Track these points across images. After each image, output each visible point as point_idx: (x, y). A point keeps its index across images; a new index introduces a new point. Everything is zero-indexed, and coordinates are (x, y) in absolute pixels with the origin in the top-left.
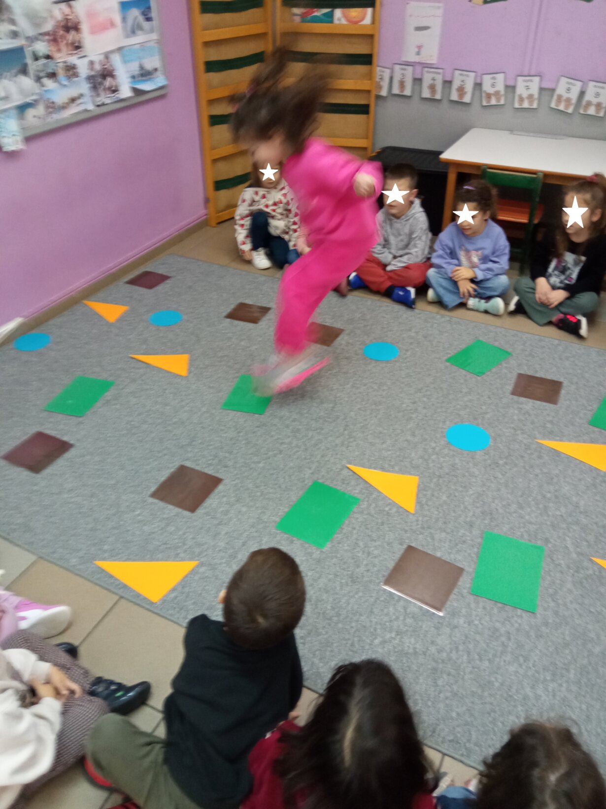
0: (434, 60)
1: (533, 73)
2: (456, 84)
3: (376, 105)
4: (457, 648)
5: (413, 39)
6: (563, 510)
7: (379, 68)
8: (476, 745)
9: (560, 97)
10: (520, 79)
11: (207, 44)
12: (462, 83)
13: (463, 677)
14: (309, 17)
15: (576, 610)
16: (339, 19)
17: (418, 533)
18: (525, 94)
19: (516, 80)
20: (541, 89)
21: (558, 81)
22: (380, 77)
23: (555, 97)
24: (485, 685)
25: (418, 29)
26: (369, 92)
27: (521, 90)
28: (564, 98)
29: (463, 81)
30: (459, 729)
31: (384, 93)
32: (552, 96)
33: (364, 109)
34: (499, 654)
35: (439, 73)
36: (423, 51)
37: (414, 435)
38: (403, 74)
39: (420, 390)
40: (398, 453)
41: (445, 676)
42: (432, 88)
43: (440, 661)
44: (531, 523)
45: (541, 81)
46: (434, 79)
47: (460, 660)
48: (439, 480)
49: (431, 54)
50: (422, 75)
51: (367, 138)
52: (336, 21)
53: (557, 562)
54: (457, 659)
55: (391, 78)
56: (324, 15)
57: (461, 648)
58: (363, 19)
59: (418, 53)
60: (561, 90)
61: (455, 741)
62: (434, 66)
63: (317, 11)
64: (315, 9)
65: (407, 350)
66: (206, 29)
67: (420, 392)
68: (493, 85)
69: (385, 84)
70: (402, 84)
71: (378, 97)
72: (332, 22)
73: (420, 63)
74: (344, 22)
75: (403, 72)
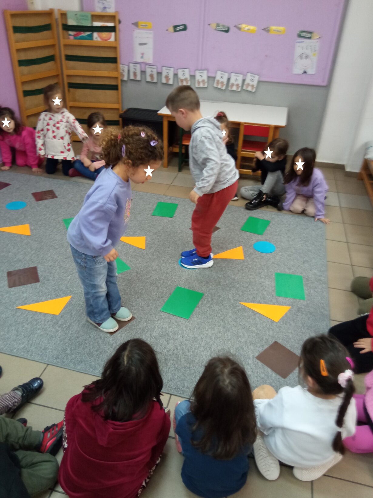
0: (151, 61)
1: (203, 69)
2: (164, 74)
3: (122, 85)
4: (177, 348)
5: (139, 50)
6: (227, 282)
7: (121, 65)
8: (187, 388)
9: (218, 81)
10: (197, 72)
11: (18, 50)
12: (168, 74)
13: (180, 360)
14: (79, 37)
15: (233, 324)
16: (96, 38)
17: (156, 300)
18: (200, 80)
19: (195, 73)
20: (209, 77)
21: (216, 73)
22: (122, 70)
23: (216, 82)
24: (191, 362)
25: (141, 44)
26: (117, 78)
27: (198, 77)
28: (220, 82)
29: (167, 73)
30: (179, 383)
31: (125, 78)
32: (214, 81)
33: (115, 88)
34: (197, 348)
35: (154, 68)
36: (145, 56)
37: (153, 255)
38: (135, 68)
39: (156, 233)
40: (145, 264)
41: (171, 361)
42: (151, 76)
43: (169, 355)
44: (212, 289)
45: (208, 72)
46: (152, 71)
47: (179, 353)
48: (166, 275)
49: (149, 58)
50: (145, 69)
51: (118, 103)
52: (95, 39)
53: (225, 305)
54: (178, 353)
55: (129, 71)
56: (88, 35)
57: (179, 348)
58: (110, 38)
59: (142, 57)
60: (218, 78)
61: (177, 388)
62: (151, 64)
63: (83, 33)
64: (82, 32)
65: (148, 214)
66: (17, 41)
67: (156, 234)
68: (183, 75)
69: (126, 74)
70: (135, 74)
71: (123, 81)
72: (92, 39)
73: (143, 63)
74: (99, 39)
75: (135, 67)
